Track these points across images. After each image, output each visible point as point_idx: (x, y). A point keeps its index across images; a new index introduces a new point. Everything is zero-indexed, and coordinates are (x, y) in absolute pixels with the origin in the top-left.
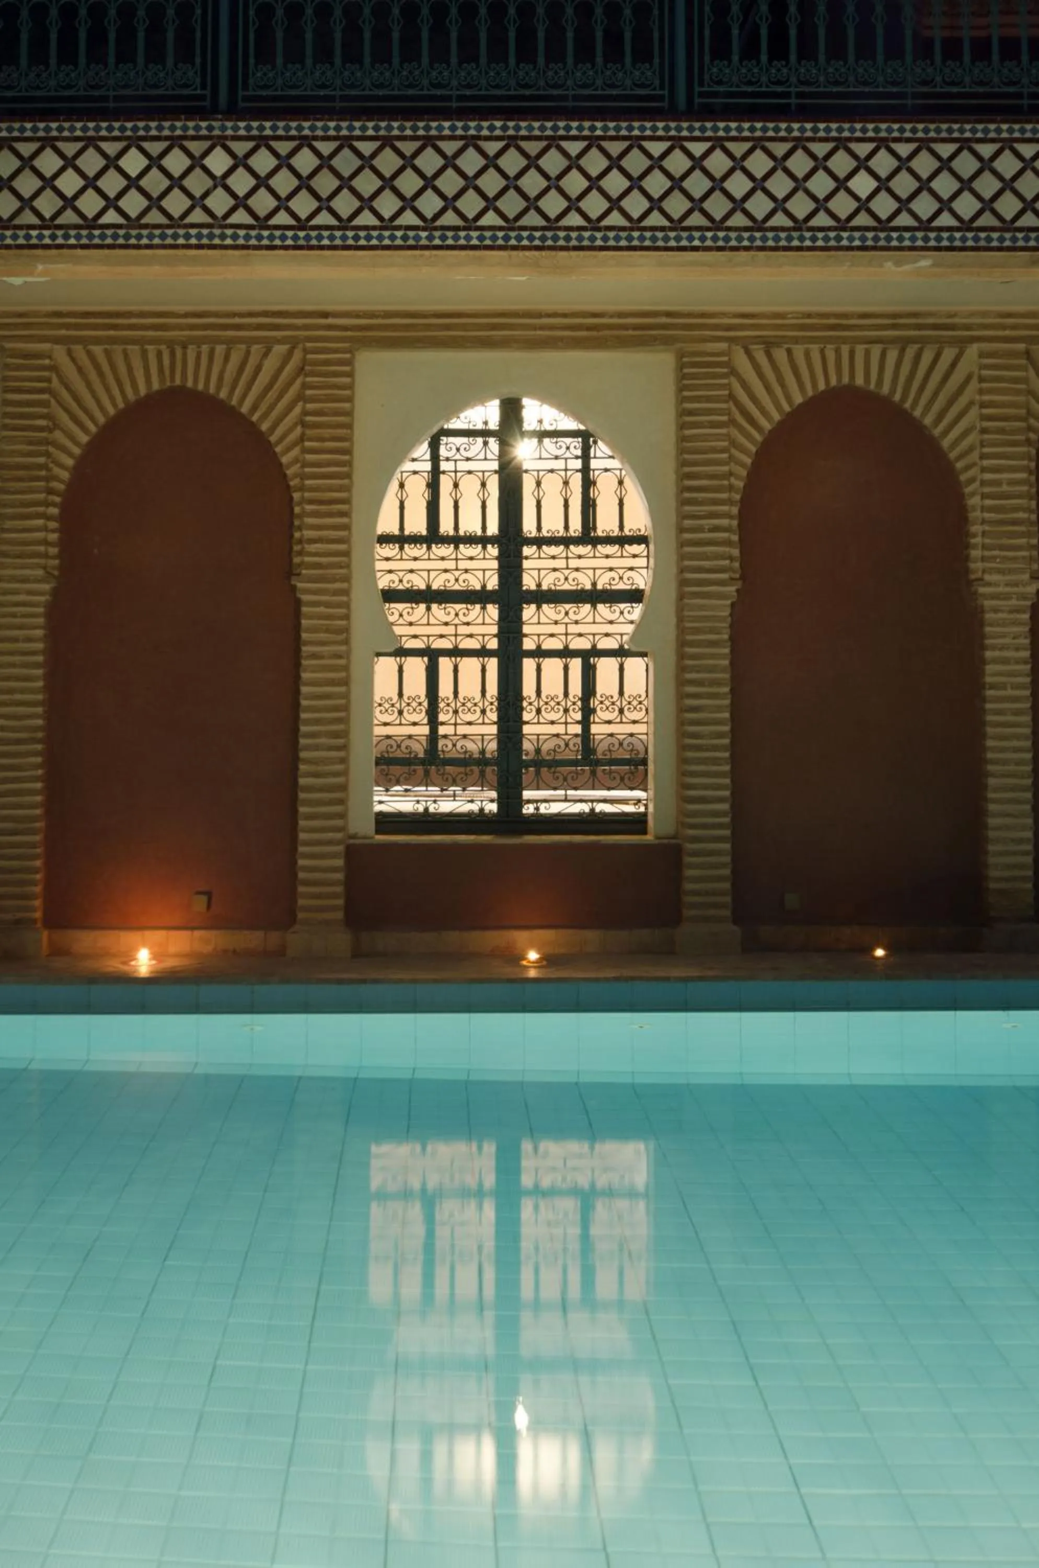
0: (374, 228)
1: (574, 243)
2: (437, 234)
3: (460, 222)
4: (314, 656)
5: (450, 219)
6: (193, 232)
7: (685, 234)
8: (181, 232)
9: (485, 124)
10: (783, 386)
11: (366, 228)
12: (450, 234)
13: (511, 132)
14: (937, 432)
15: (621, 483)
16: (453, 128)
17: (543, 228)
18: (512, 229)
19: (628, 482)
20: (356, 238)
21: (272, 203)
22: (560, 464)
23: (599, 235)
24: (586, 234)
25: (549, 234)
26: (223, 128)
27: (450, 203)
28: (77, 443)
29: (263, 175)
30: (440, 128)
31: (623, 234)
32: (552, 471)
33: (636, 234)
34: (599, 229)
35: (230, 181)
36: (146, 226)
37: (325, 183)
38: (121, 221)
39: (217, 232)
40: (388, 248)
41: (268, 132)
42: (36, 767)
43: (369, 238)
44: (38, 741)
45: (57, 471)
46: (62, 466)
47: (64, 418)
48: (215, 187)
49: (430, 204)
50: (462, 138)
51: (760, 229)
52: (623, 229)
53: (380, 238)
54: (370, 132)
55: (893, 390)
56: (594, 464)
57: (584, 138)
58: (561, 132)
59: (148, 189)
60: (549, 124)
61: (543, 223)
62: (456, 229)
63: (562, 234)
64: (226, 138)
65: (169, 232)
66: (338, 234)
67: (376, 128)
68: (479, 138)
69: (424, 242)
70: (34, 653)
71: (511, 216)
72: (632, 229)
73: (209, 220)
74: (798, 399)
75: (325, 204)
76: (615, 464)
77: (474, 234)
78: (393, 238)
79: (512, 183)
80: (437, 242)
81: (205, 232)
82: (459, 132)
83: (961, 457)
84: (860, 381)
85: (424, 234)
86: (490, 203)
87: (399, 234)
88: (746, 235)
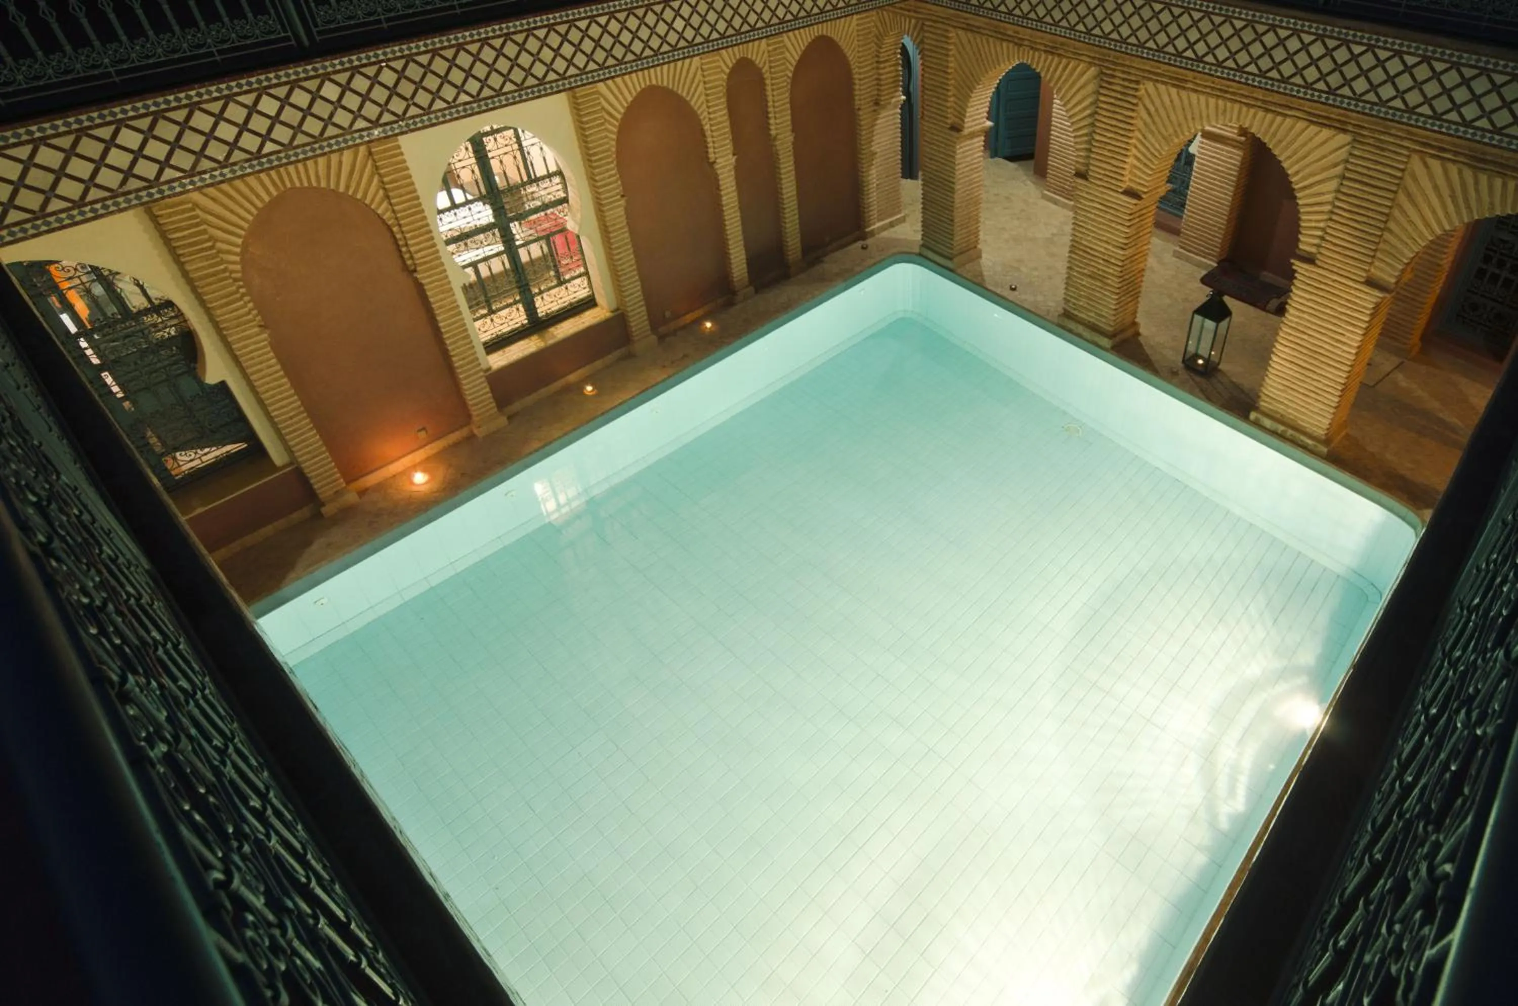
0: (445, 109)
1: (555, 89)
2: (482, 103)
3: (493, 93)
4: (440, 307)
5: (486, 92)
6: (333, 141)
7: (607, 71)
8: (325, 144)
9: (489, 29)
10: (622, 94)
11: (440, 110)
12: (489, 101)
13: (505, 31)
14: (688, 99)
15: (541, 149)
16: (471, 35)
17: (537, 85)
18: (522, 90)
19: (545, 148)
20: (437, 118)
21: (377, 110)
22: (509, 149)
23: (566, 82)
24: (560, 83)
25: (542, 88)
26: (325, 68)
27: (484, 83)
28: (237, 246)
29: (364, 93)
30: (464, 37)
31: (578, 78)
32: (506, 153)
33: (584, 77)
34: (565, 79)
35: (344, 102)
36: (298, 147)
37: (406, 88)
38: (278, 148)
39: (348, 137)
40: (457, 119)
41: (356, 63)
42: (307, 424)
43: (444, 116)
44: (302, 412)
45: (231, 267)
46: (234, 263)
47: (219, 233)
48: (336, 109)
49: (473, 86)
50: (479, 40)
51: (640, 59)
52: (577, 75)
53: (451, 114)
54: (423, 49)
55: (668, 83)
56: (524, 144)
57: (545, 26)
58: (533, 25)
59: (288, 121)
60: (524, 22)
61: (537, 82)
62: (491, 97)
63: (548, 86)
64: (329, 74)
65: (316, 146)
66: (425, 118)
67: (426, 45)
68: (488, 38)
69: (476, 110)
70: (276, 372)
71: (519, 82)
72: (581, 75)
73: (340, 131)
74: (630, 99)
75: (411, 102)
76: (536, 140)
77: (503, 98)
78: (458, 112)
79: (514, 63)
80: (484, 108)
81: (340, 139)
82: (476, 37)
83: (699, 108)
84: (654, 82)
85: (475, 105)
86: (506, 78)
87: (461, 108)
88: (634, 64)
